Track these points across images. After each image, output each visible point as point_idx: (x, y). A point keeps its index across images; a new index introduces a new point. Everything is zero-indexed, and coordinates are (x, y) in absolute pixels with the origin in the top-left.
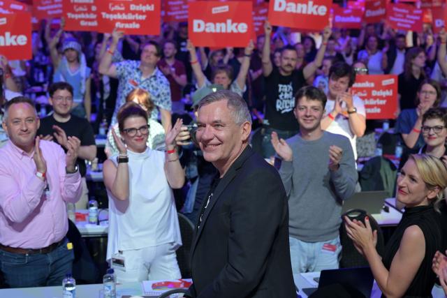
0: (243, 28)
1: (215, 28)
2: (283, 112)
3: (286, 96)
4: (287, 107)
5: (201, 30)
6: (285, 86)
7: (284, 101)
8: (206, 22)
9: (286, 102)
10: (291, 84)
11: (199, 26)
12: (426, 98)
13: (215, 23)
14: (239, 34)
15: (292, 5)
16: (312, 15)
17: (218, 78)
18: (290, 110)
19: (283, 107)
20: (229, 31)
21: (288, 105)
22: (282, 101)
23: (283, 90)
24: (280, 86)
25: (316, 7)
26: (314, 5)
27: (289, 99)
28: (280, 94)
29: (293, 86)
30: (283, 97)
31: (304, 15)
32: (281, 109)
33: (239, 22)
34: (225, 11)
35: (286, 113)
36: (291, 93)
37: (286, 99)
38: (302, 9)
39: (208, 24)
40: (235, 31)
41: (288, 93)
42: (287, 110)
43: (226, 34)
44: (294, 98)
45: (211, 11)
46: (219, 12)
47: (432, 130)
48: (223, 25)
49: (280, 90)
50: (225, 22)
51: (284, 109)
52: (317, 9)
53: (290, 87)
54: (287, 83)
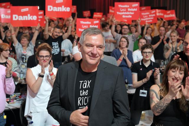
0: (35, 18)
1: (23, 18)
2: (55, 54)
3: (56, 47)
4: (56, 52)
5: (17, 19)
6: (55, 43)
7: (55, 49)
8: (19, 16)
9: (56, 50)
10: (57, 42)
11: (16, 17)
12: (123, 44)
13: (23, 16)
14: (33, 20)
15: (55, 8)
16: (64, 12)
17: (23, 40)
18: (58, 53)
19: (55, 52)
20: (29, 19)
21: (57, 51)
22: (54, 49)
23: (54, 44)
24: (53, 43)
25: (65, 8)
26: (64, 7)
27: (57, 48)
28: (53, 46)
29: (58, 43)
30: (55, 48)
31: (61, 12)
32: (54, 53)
33: (33, 15)
34: (27, 10)
35: (56, 54)
36: (58, 46)
37: (56, 49)
38: (60, 9)
39: (20, 17)
40: (32, 19)
41: (57, 46)
42: (57, 53)
43: (28, 21)
44: (59, 48)
45: (21, 11)
46: (24, 11)
47: (147, 53)
48: (26, 17)
49: (53, 45)
50: (27, 16)
51: (55, 53)
52: (66, 9)
53: (57, 43)
54: (56, 42)
